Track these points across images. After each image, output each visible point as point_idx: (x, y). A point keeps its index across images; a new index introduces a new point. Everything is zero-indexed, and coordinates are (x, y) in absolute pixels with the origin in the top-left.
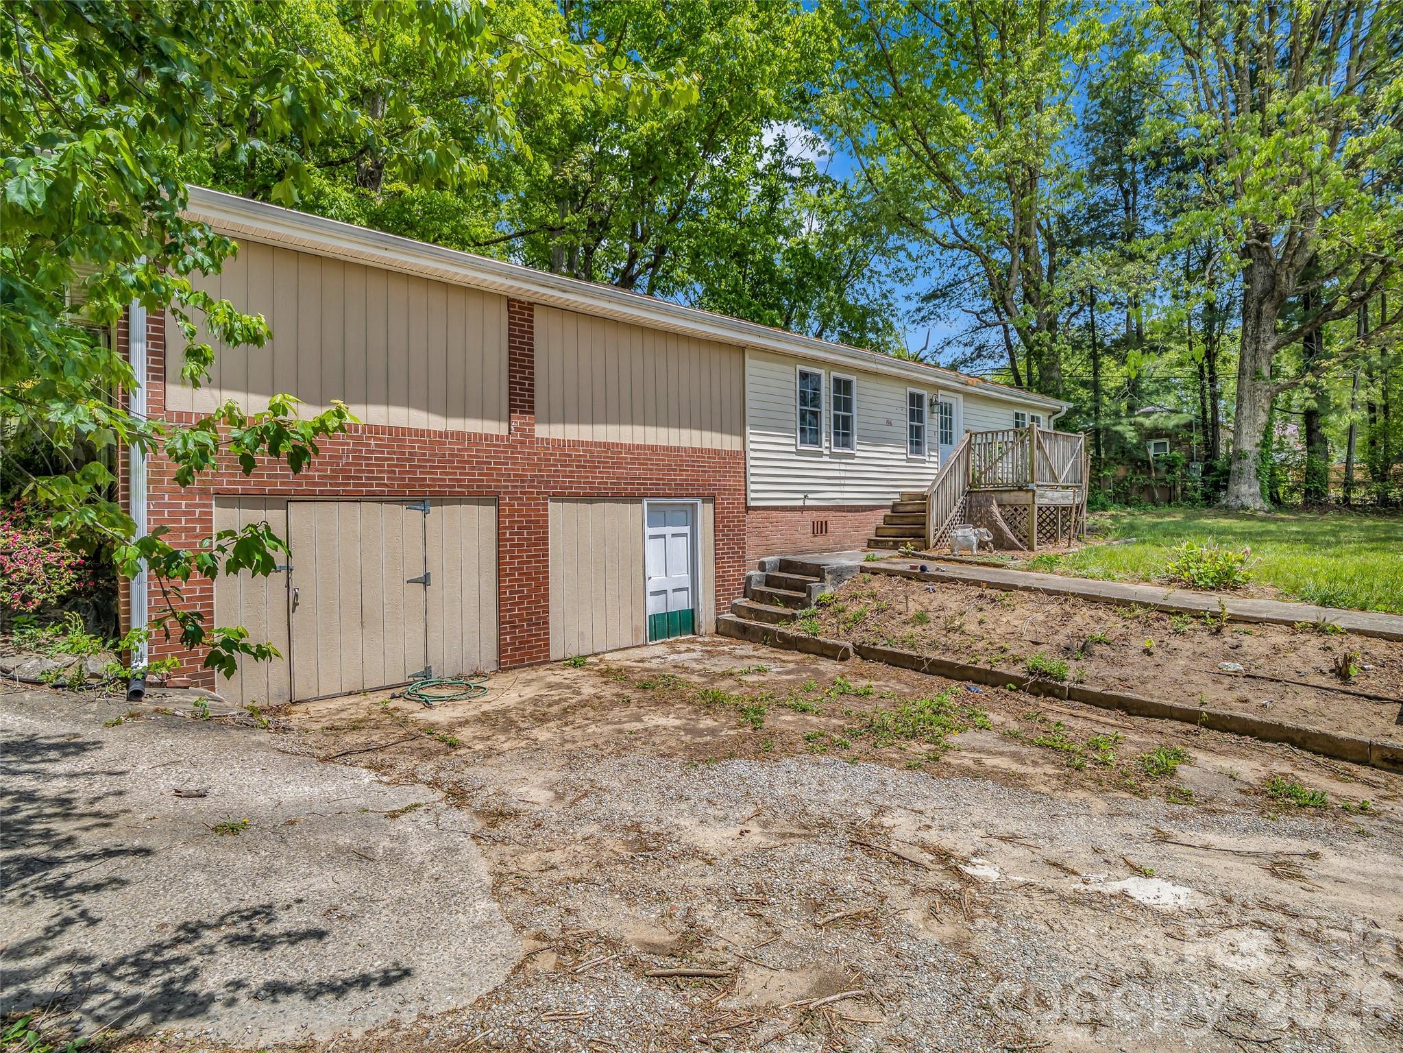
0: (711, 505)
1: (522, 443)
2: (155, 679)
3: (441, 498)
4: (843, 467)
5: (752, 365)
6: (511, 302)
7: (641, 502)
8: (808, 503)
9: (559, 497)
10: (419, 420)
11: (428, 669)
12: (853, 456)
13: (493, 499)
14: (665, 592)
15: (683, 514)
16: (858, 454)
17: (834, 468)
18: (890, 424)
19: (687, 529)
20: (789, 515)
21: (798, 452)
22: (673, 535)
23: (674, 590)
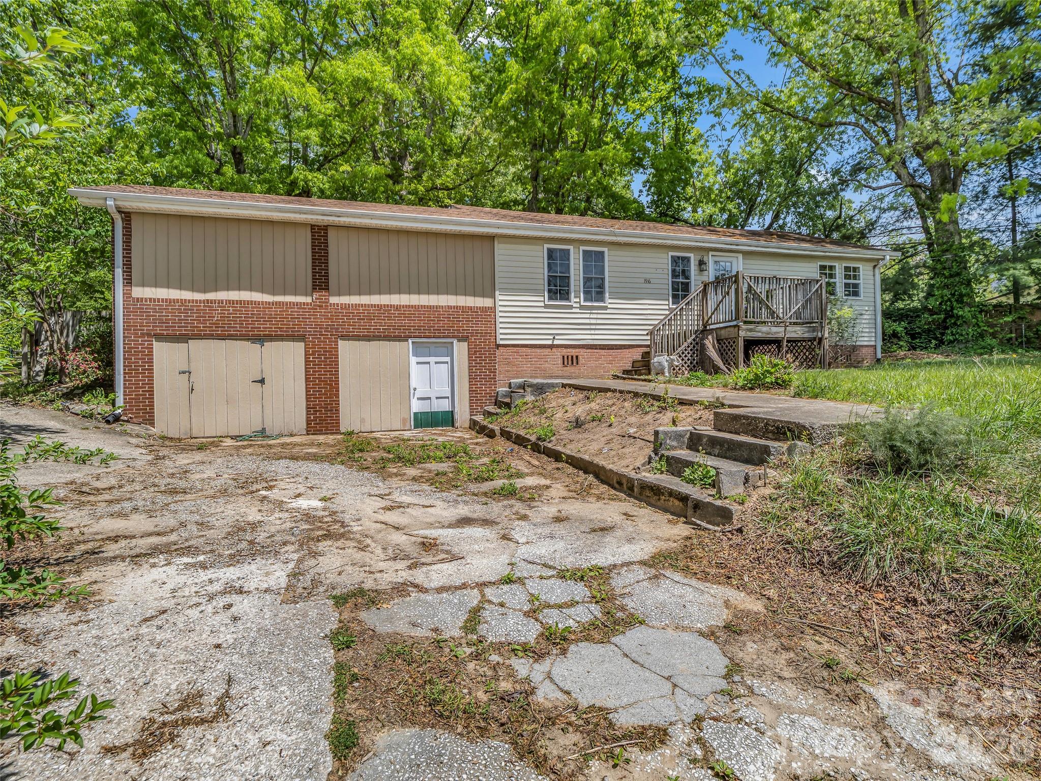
0: (466, 344)
1: (320, 306)
2: (126, 418)
3: (271, 338)
4: (595, 316)
5: (500, 249)
6: (313, 227)
7: (407, 341)
8: (556, 342)
9: (346, 337)
10: (257, 296)
11: (264, 429)
12: (606, 308)
13: (301, 338)
14: (430, 398)
15: (445, 349)
16: (610, 306)
17: (584, 317)
18: (649, 282)
19: (448, 359)
20: (538, 350)
21: (546, 306)
22: (436, 363)
23: (437, 398)
